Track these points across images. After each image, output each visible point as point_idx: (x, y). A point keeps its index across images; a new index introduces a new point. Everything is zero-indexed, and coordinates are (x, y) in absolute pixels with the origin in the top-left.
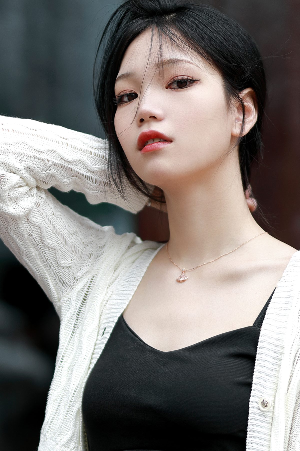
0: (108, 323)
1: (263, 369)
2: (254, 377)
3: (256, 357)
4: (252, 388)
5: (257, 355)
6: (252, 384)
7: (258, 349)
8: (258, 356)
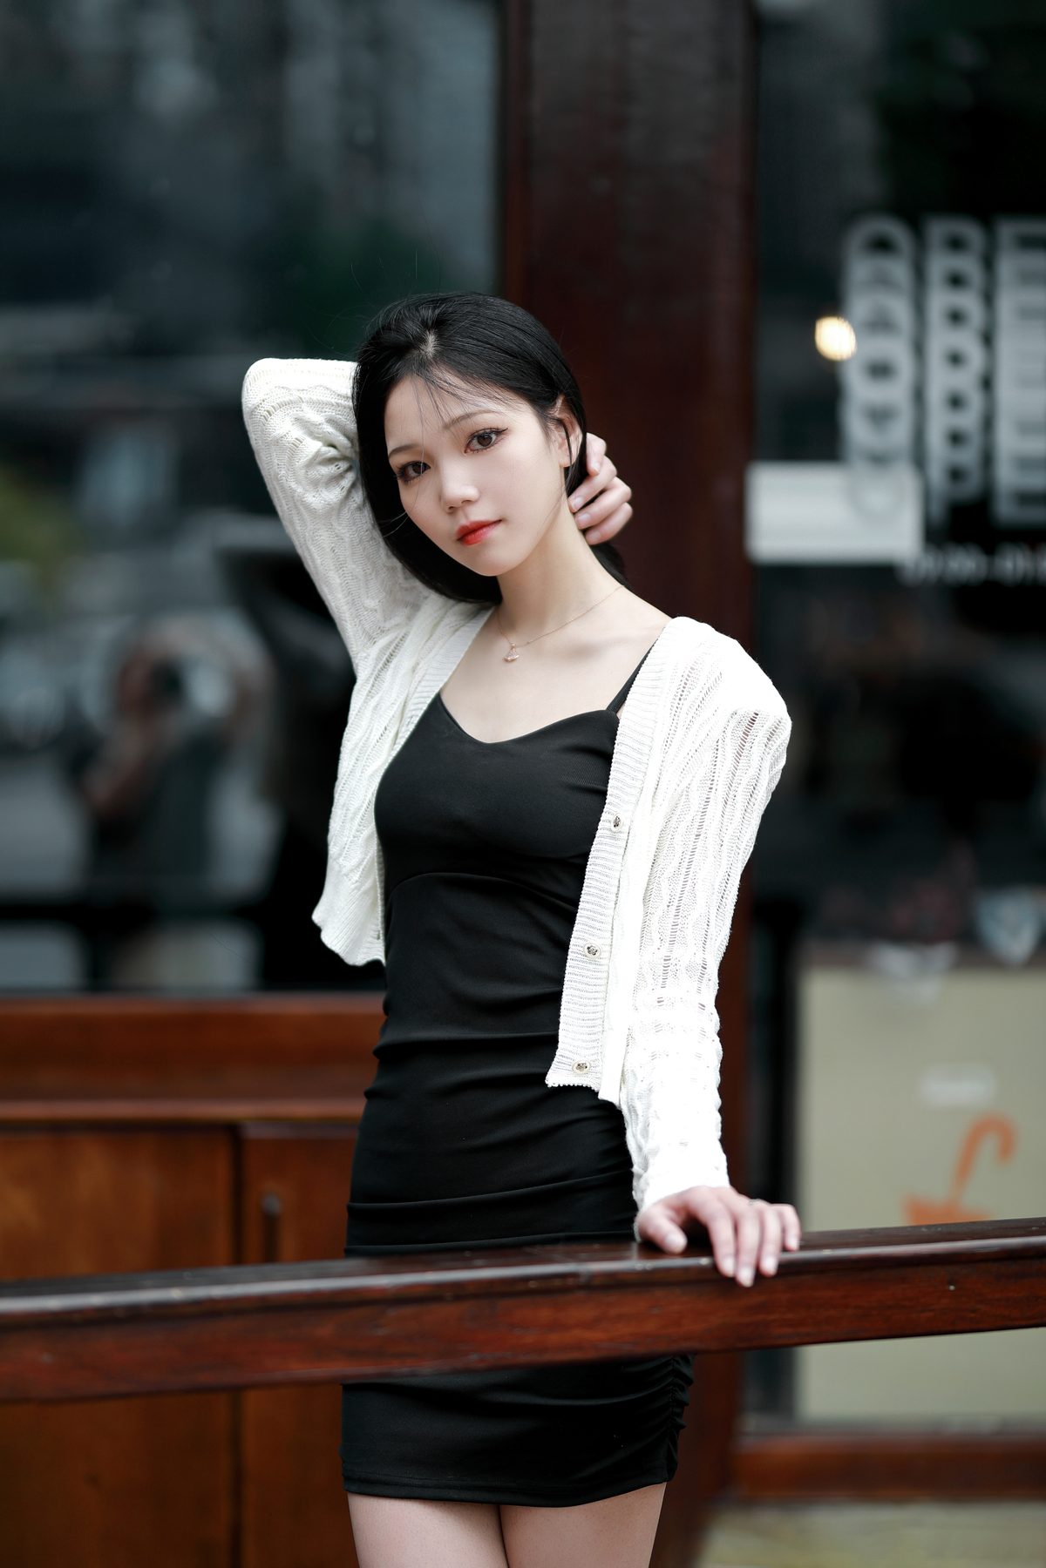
0: (414, 710)
1: (621, 776)
2: (609, 785)
3: (612, 758)
4: (607, 801)
5: (614, 756)
6: (606, 794)
7: (616, 746)
8: (616, 757)
